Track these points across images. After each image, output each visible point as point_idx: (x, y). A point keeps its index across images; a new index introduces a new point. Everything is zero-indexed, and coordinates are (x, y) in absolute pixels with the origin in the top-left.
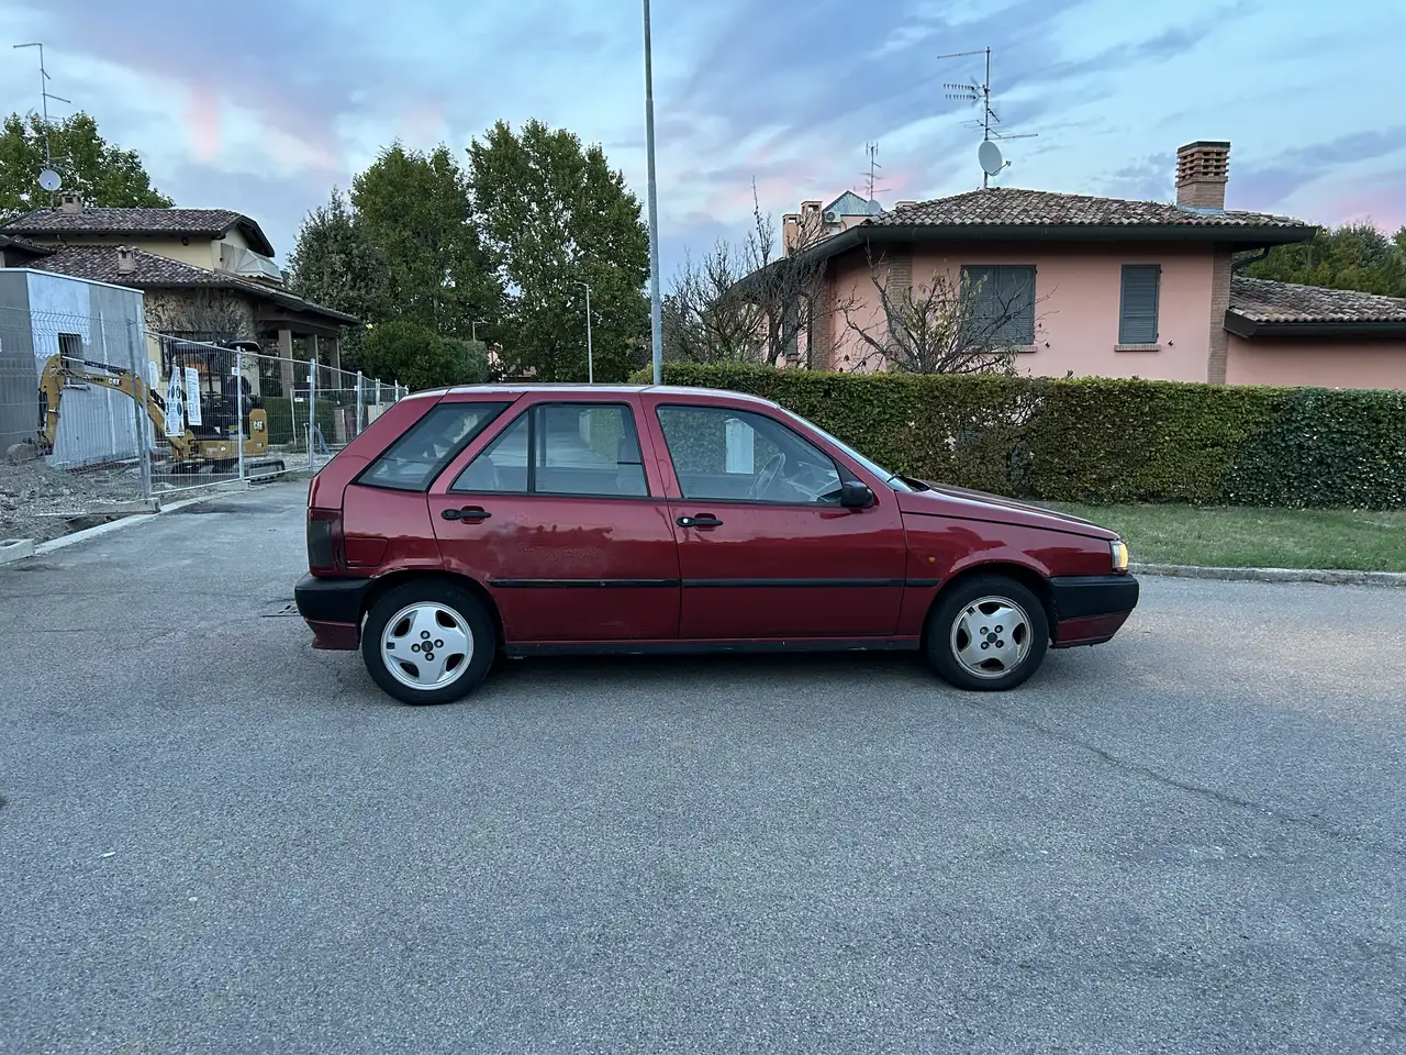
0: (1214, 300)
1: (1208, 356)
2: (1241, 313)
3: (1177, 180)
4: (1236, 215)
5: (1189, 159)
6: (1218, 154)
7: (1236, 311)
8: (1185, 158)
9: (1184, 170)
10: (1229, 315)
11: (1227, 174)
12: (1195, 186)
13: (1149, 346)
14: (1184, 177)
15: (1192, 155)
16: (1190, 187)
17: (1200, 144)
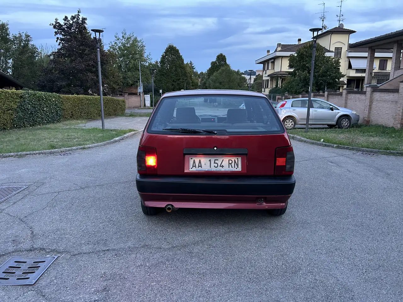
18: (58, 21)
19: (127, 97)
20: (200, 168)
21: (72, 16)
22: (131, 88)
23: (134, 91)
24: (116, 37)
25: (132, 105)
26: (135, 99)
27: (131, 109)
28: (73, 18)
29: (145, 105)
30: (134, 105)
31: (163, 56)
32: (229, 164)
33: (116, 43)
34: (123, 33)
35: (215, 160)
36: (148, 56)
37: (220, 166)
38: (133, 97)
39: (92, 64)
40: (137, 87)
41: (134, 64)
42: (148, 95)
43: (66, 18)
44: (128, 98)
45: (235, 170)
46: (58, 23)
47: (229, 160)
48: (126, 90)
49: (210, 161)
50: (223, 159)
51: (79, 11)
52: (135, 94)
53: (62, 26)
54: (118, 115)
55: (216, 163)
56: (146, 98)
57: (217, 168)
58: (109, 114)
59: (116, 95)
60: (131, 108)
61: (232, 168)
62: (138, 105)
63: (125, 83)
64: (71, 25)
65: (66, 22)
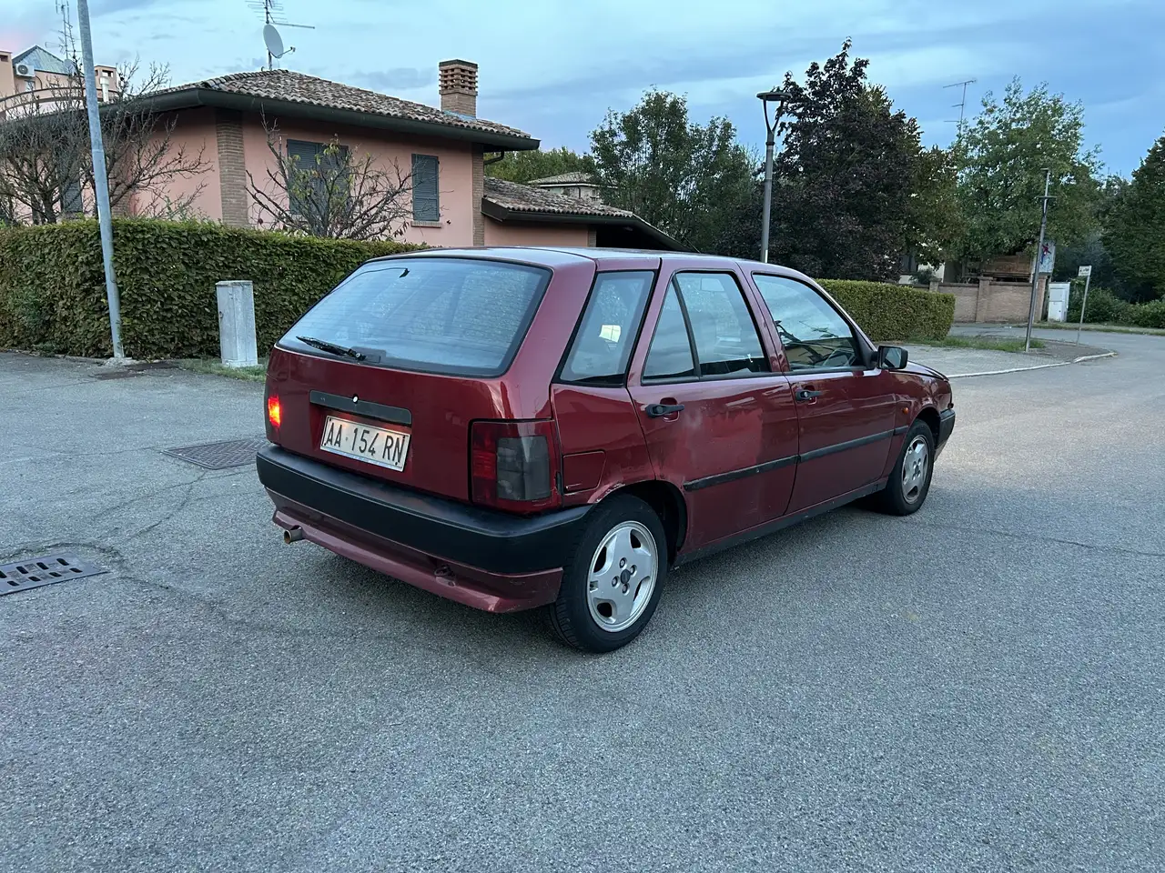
0: (474, 189)
1: (472, 234)
2: (494, 201)
3: (440, 88)
4: (485, 123)
5: (450, 73)
6: (470, 72)
7: (490, 200)
8: (446, 71)
9: (446, 82)
10: (485, 202)
11: (476, 90)
12: (457, 96)
13: (434, 224)
14: (446, 87)
15: (453, 70)
16: (452, 96)
17: (459, 62)
18: (791, 80)
19: (987, 288)
20: (337, 447)
21: (830, 61)
22: (1012, 261)
23: (1017, 270)
24: (985, 105)
25: (999, 315)
26: (1015, 295)
27: (993, 325)
28: (832, 63)
29: (1045, 317)
30: (1007, 314)
31: (1154, 151)
32: (386, 447)
33: (981, 122)
34: (1008, 89)
35: (365, 431)
36: (1089, 155)
37: (370, 451)
38: (1011, 288)
39: (858, 188)
40: (1030, 257)
41: (1029, 186)
42: (1061, 285)
43: (815, 67)
44: (991, 292)
45: (393, 468)
46: (793, 84)
47: (388, 437)
48: (990, 267)
49: (356, 431)
50: (378, 432)
51: (846, 45)
52: (1023, 280)
53: (801, 90)
54: (912, 340)
55: (365, 441)
56: (1052, 293)
57: (362, 455)
58: (882, 334)
59: (961, 282)
60: (994, 322)
61: (388, 462)
62: (1020, 313)
63: (989, 244)
64: (825, 85)
65: (812, 79)
